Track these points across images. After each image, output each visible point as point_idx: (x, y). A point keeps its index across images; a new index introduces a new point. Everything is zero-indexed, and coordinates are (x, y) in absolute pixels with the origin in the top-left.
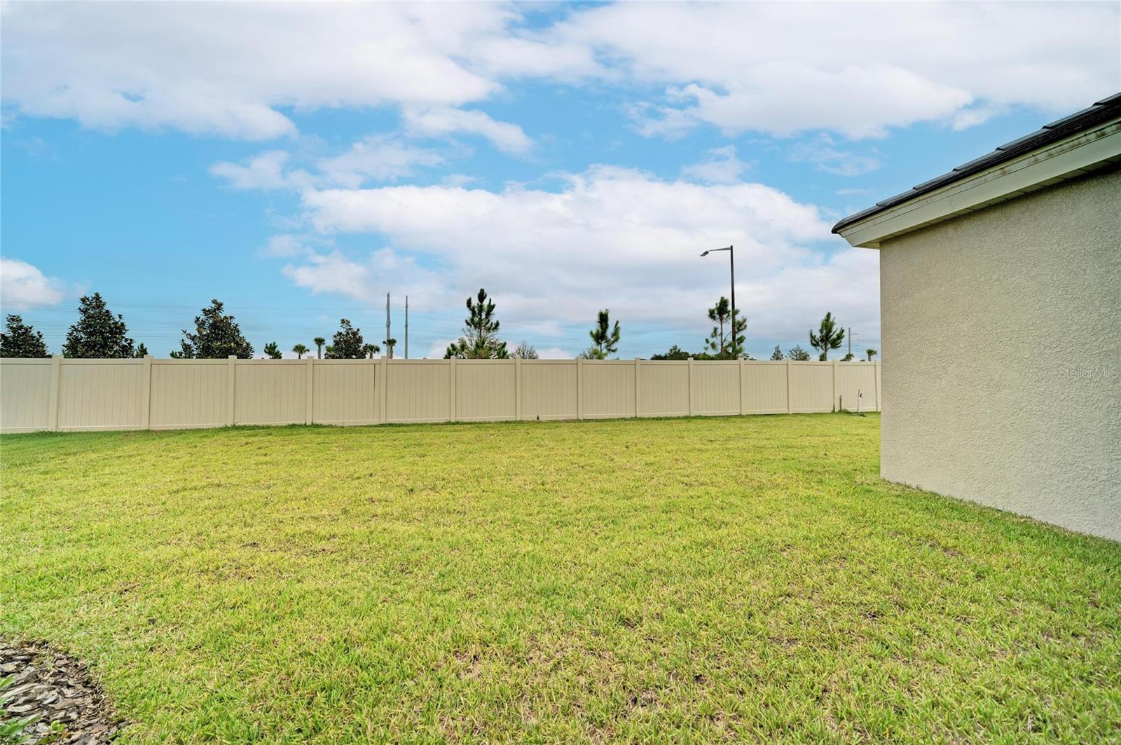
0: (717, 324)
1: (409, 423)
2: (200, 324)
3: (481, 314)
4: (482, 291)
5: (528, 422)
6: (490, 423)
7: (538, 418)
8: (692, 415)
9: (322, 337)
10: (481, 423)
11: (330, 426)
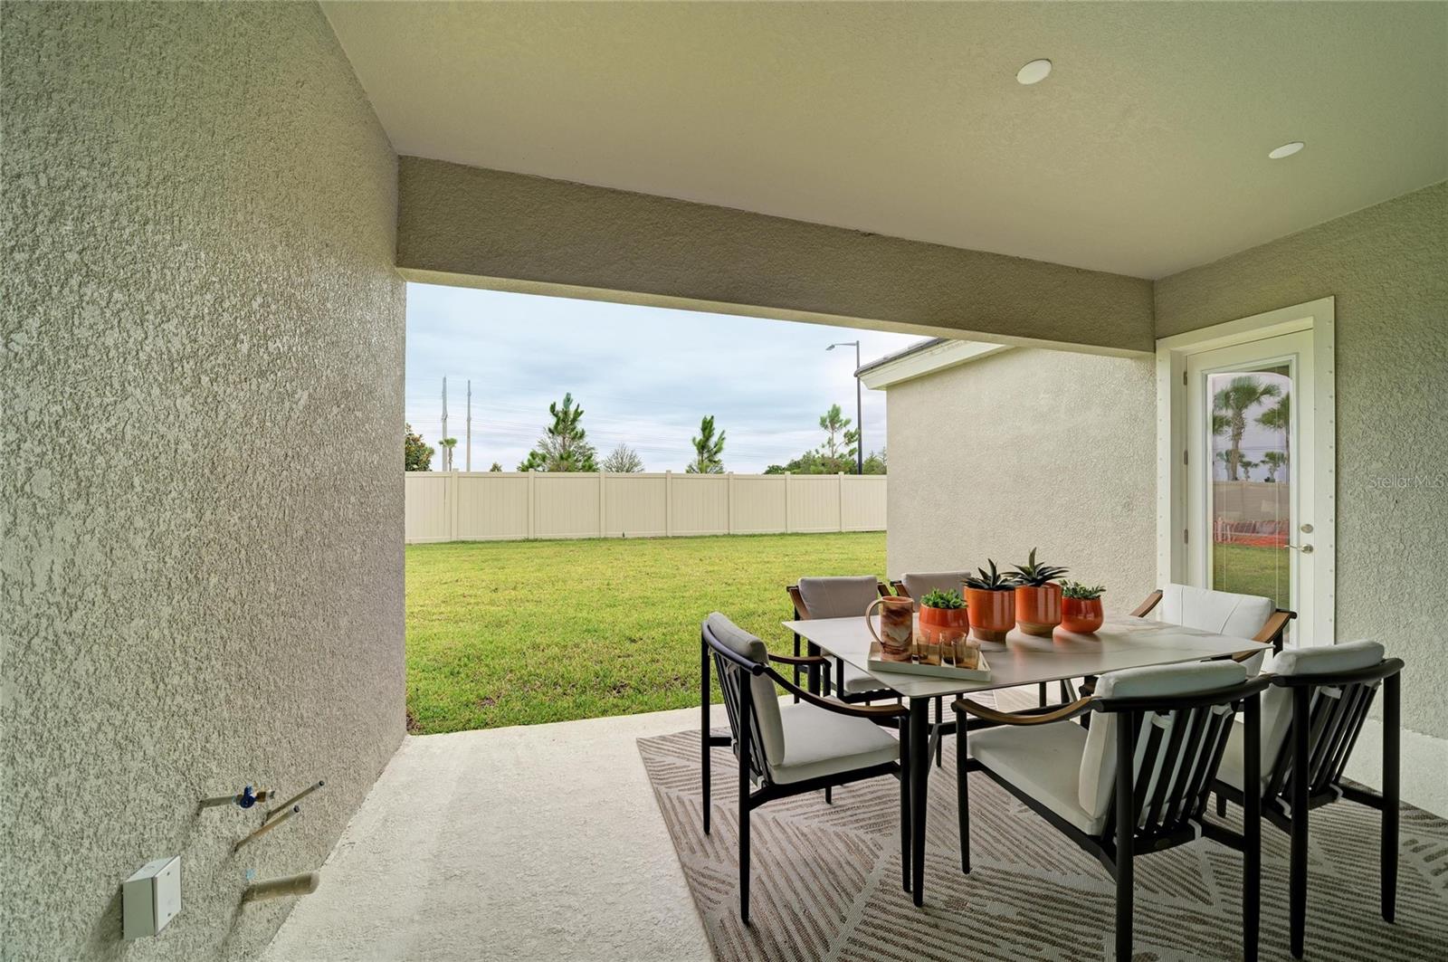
0: (827, 434)
1: (483, 540)
3: (565, 422)
4: (568, 395)
5: (613, 539)
6: (571, 540)
7: (624, 535)
8: (789, 532)
10: (560, 540)
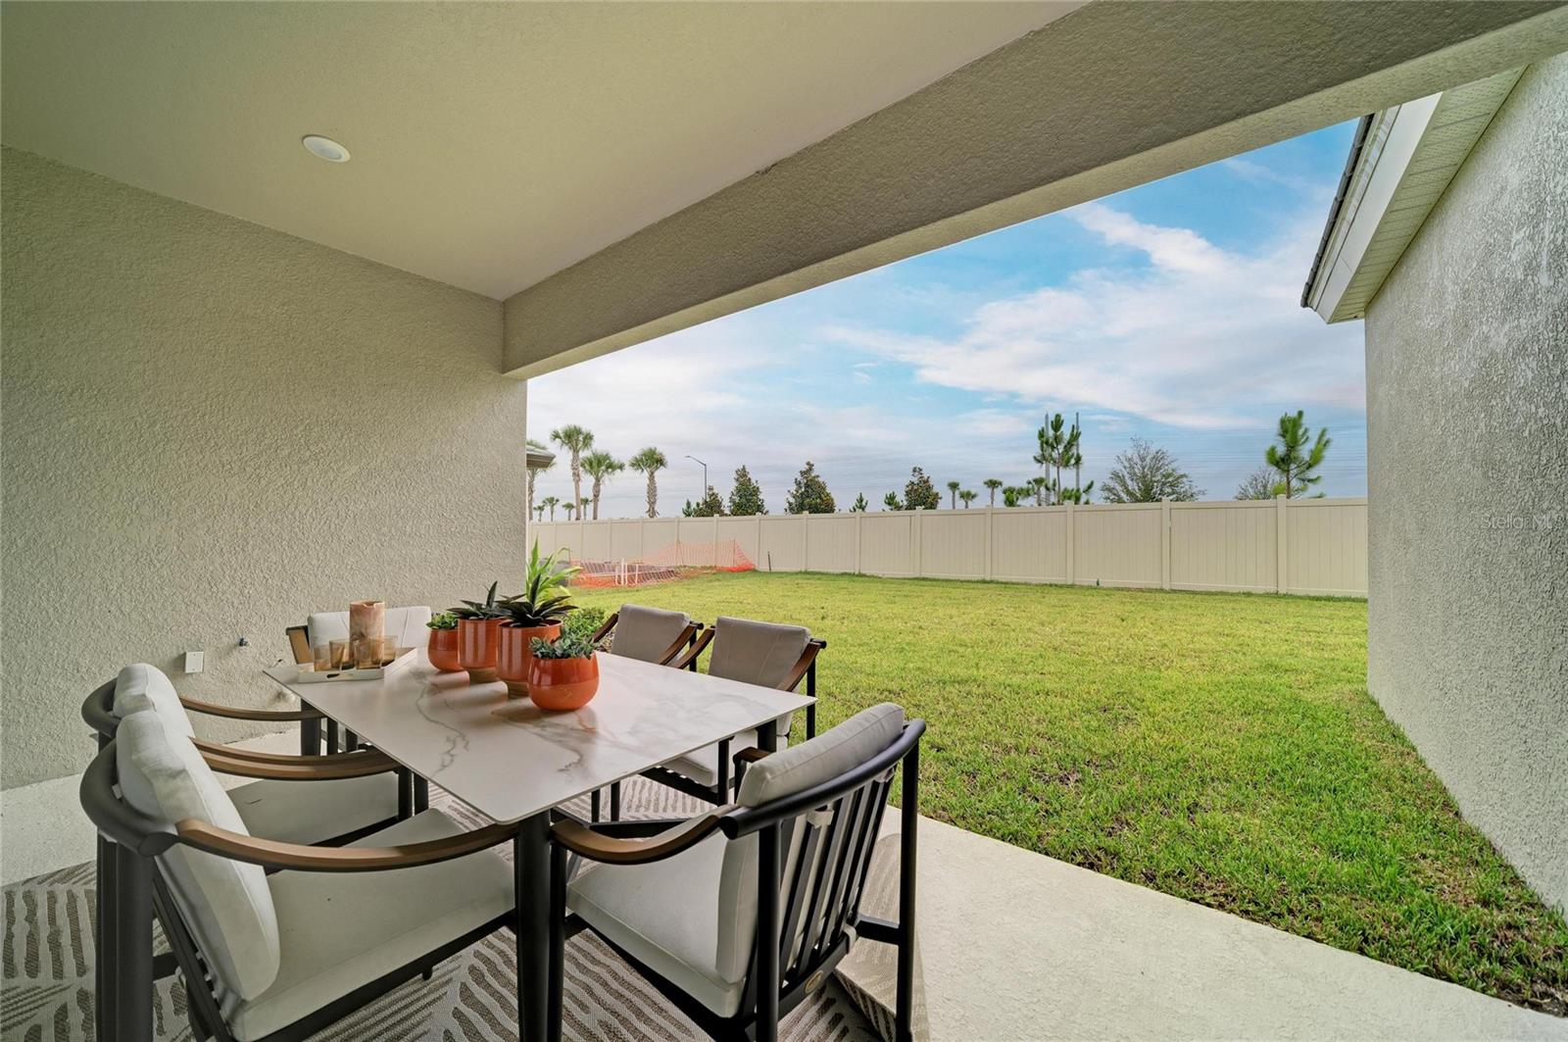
2: (798, 483)
5: (1083, 587)
7: (1098, 583)
9: (956, 481)
11: (873, 576)
